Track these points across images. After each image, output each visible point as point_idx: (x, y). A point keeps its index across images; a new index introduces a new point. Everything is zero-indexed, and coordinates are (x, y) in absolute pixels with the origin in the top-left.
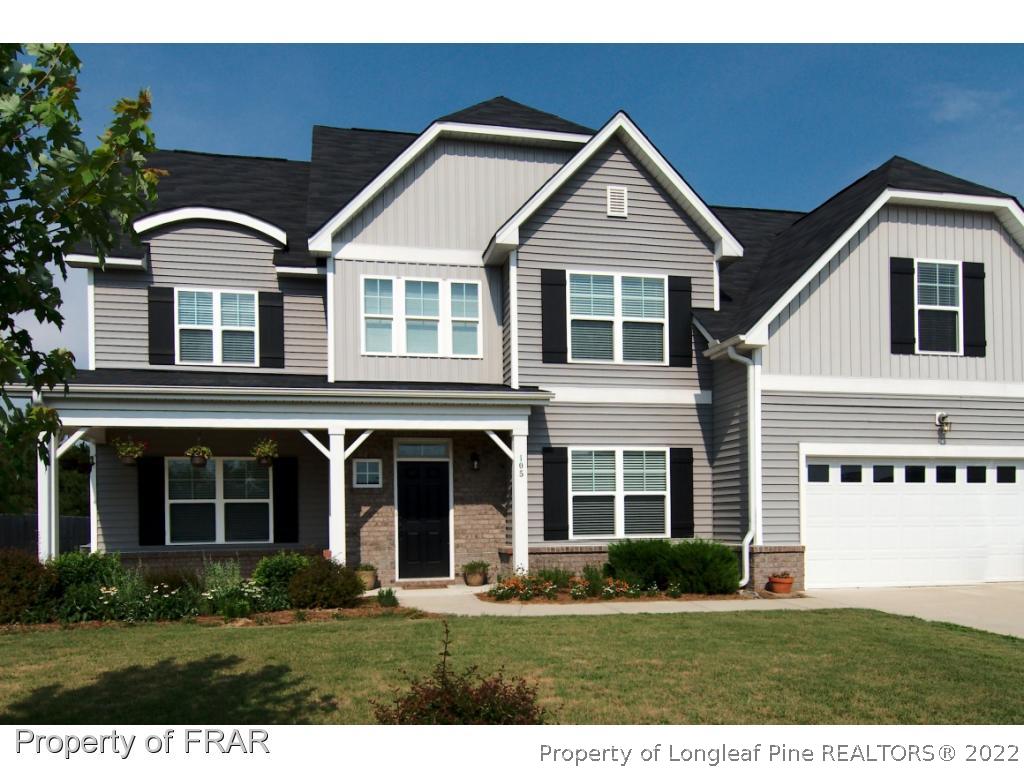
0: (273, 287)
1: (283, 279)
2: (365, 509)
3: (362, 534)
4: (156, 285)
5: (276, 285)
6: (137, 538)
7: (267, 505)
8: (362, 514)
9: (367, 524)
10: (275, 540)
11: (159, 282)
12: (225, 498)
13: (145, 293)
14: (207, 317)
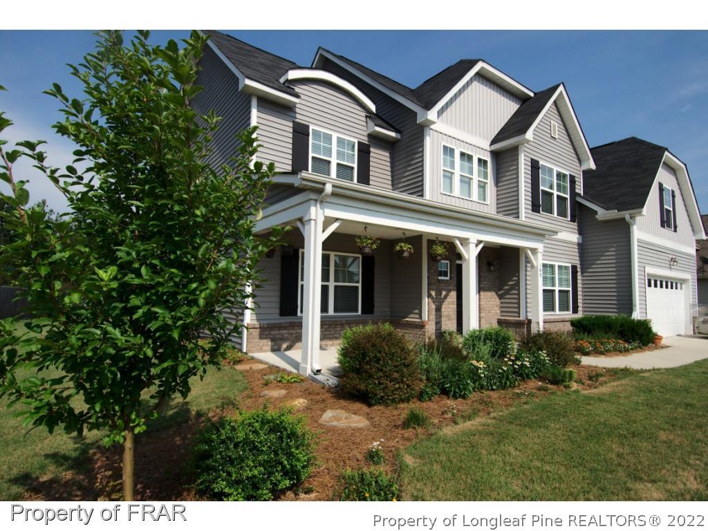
0: (365, 140)
1: (371, 136)
2: (444, 293)
3: (443, 310)
4: (297, 120)
5: (366, 139)
6: (278, 311)
7: (357, 287)
8: (442, 296)
9: (445, 303)
10: (363, 313)
11: (300, 119)
12: (335, 281)
13: (291, 124)
14: (329, 152)
